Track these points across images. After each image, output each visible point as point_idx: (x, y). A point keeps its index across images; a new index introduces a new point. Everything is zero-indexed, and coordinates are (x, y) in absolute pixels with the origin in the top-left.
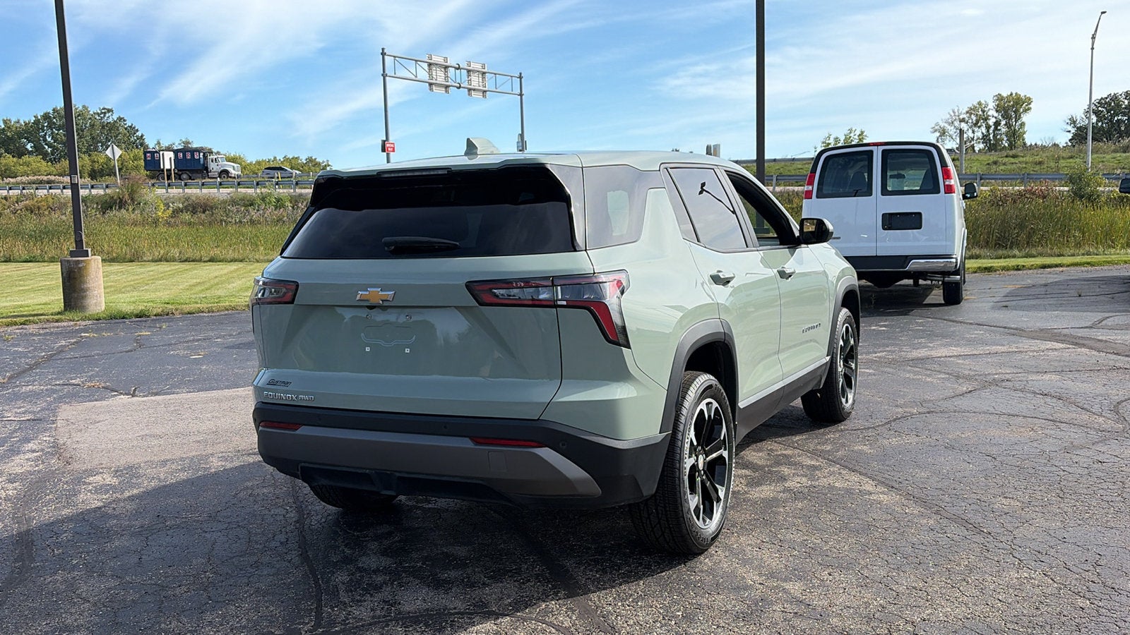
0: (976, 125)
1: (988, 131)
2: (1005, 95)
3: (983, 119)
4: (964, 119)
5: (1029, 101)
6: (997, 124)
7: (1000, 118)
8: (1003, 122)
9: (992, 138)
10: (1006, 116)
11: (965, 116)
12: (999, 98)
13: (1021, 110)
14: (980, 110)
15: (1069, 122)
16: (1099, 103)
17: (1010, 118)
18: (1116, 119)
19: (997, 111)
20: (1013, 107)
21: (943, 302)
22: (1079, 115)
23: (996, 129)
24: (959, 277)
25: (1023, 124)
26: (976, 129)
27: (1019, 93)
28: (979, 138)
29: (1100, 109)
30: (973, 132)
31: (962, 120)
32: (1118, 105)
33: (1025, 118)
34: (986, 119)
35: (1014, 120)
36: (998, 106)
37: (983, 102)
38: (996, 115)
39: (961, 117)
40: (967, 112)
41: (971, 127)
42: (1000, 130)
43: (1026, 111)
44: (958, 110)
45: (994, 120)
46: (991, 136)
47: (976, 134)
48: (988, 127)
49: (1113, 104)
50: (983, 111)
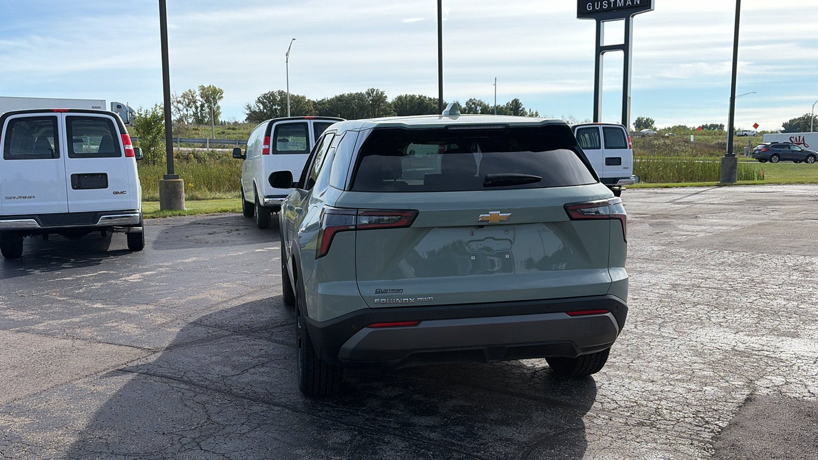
0: (188, 105)
1: (197, 111)
2: (206, 86)
3: (193, 102)
4: (180, 101)
5: (221, 92)
6: (202, 106)
7: (204, 102)
8: (206, 105)
9: (199, 116)
10: (208, 101)
11: (181, 99)
12: (203, 88)
13: (217, 98)
14: (190, 96)
15: (247, 108)
16: (264, 97)
17: (211, 103)
18: (274, 108)
19: (202, 97)
20: (211, 95)
21: (128, 248)
22: (253, 104)
23: (202, 109)
24: (142, 228)
25: (218, 108)
26: (189, 109)
27: (214, 86)
28: (191, 115)
29: (265, 100)
30: (187, 110)
31: (179, 102)
32: (275, 99)
33: (220, 103)
34: (195, 102)
35: (213, 104)
36: (202, 93)
37: (192, 90)
38: (201, 100)
39: (178, 99)
40: (182, 97)
41: (185, 107)
42: (204, 110)
43: (220, 98)
44: (176, 94)
45: (200, 103)
46: (199, 114)
47: (189, 112)
48: (196, 108)
49: (271, 98)
50: (193, 97)
